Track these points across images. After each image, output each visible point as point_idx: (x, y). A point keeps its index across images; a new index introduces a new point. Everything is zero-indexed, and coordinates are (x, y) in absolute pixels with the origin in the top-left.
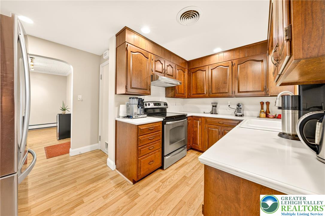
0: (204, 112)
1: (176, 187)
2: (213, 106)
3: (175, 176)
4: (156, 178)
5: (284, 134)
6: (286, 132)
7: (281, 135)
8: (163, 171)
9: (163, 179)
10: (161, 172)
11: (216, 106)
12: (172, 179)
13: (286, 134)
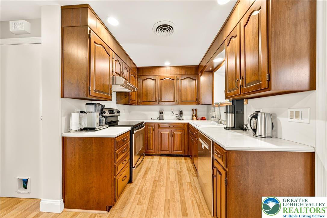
0: (152, 119)
1: (153, 192)
2: (160, 113)
3: (146, 184)
4: (130, 194)
5: (227, 127)
6: (228, 126)
7: (226, 128)
8: (132, 184)
9: (138, 191)
10: (131, 186)
11: (162, 113)
12: (146, 187)
13: (228, 127)
